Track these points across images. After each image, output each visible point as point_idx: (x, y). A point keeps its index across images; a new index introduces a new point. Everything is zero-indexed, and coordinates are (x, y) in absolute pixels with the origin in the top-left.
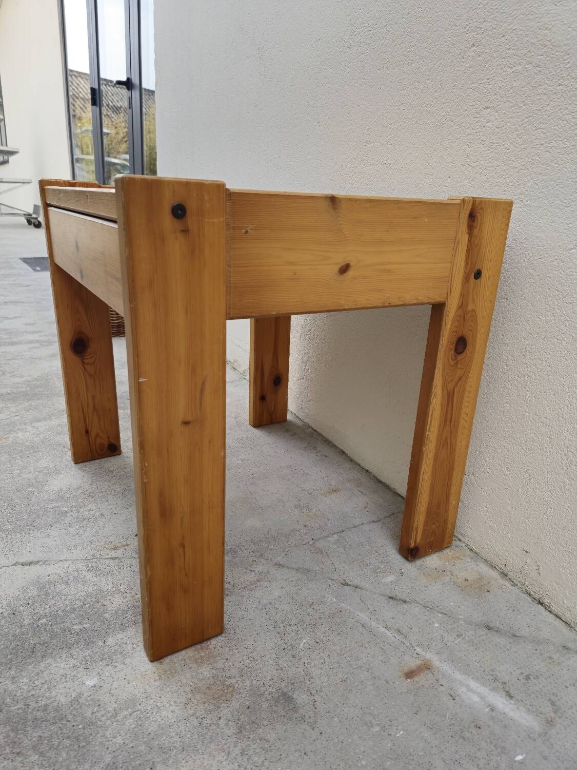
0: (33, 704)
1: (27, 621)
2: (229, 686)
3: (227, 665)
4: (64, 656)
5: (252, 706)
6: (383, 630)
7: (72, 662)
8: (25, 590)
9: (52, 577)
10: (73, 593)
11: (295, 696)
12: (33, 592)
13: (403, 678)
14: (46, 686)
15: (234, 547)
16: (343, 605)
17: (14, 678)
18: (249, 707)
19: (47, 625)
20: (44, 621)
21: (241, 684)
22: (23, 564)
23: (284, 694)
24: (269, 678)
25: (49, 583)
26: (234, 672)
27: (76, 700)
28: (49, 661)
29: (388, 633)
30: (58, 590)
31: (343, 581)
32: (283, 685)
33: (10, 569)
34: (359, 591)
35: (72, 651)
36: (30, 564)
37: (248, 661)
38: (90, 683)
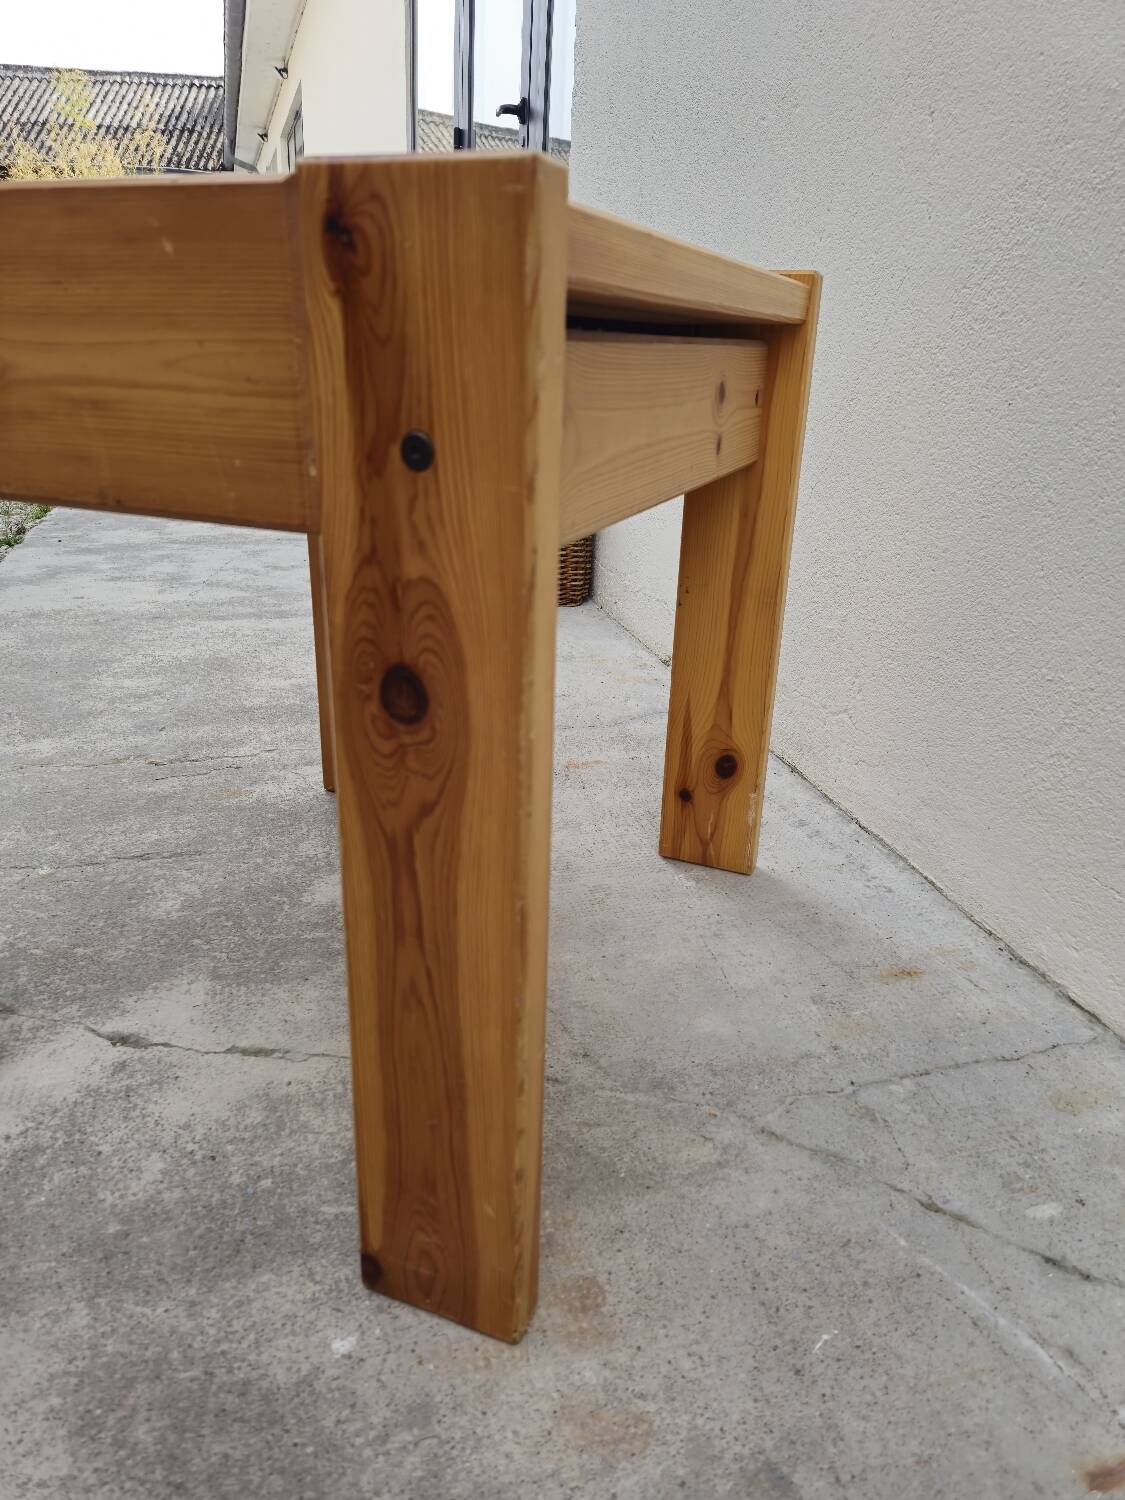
0: (221, 1375)
1: (236, 1179)
2: (640, 1419)
3: (639, 1362)
4: (296, 1270)
5: (691, 1481)
6: (1027, 1343)
7: (311, 1288)
8: (241, 1108)
9: (292, 1089)
10: (330, 1130)
11: (797, 1478)
12: (255, 1116)
13: (1083, 1486)
14: (252, 1337)
15: (669, 1076)
16: (927, 1261)
17: (193, 1304)
18: (682, 1484)
19: (271, 1192)
20: (267, 1183)
21: (668, 1421)
22: (245, 1052)
23: (770, 1468)
24: (735, 1417)
25: (287, 1099)
26: (652, 1384)
27: (306, 1382)
28: (265, 1278)
29: (1042, 1354)
30: (302, 1118)
31: (924, 1199)
32: (769, 1444)
33: (219, 1060)
34: (967, 1229)
35: (312, 1263)
36: (259, 1052)
37: (687, 1364)
38: (341, 1346)
